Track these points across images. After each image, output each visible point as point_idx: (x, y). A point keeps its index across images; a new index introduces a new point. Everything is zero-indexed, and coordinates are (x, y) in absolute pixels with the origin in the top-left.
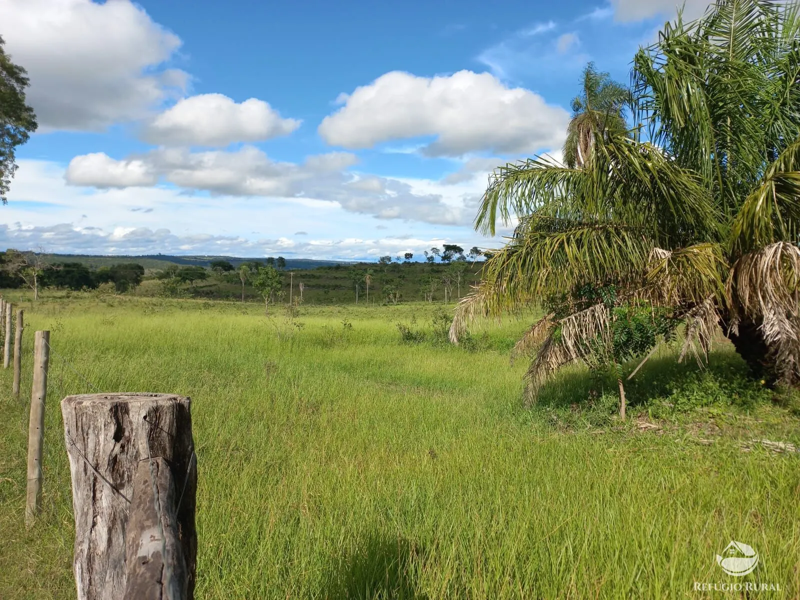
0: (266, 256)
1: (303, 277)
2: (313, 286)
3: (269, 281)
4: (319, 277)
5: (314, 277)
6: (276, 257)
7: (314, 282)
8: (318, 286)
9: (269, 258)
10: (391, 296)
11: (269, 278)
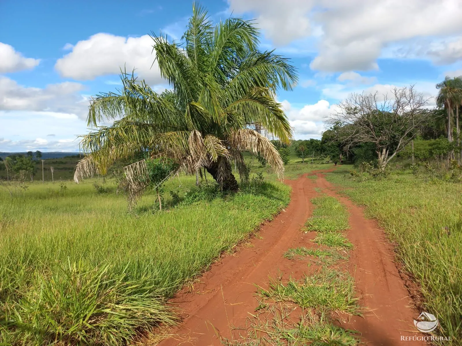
0: (28, 151)
1: (54, 163)
2: (62, 169)
3: (25, 167)
4: (66, 163)
5: (62, 163)
6: (34, 151)
7: (62, 166)
8: (65, 169)
9: (29, 152)
10: (115, 172)
11: (24, 164)
